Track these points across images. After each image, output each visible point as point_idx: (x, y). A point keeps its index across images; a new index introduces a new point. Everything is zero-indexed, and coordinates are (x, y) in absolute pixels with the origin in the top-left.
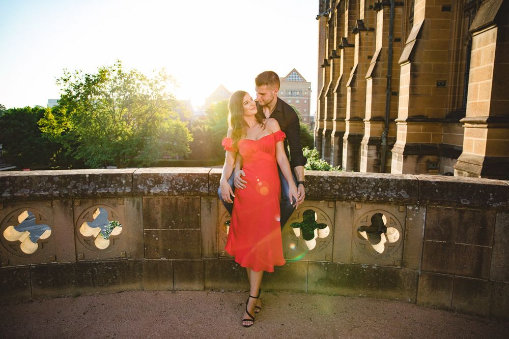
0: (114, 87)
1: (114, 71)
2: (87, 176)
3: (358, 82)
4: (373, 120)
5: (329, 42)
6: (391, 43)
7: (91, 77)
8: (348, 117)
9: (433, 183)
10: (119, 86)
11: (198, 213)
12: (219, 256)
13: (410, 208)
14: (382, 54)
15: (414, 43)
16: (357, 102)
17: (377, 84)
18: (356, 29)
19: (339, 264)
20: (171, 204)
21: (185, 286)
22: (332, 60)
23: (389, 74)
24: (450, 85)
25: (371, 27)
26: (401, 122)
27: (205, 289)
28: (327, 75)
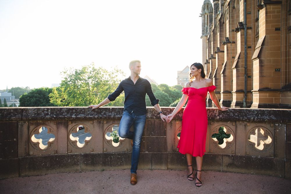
0: (90, 76)
1: (90, 67)
2: (111, 109)
3: (227, 71)
4: (238, 92)
5: (208, 50)
6: (246, 49)
7: (78, 71)
8: (222, 91)
9: (289, 111)
10: (92, 75)
11: (165, 128)
12: (175, 151)
13: (277, 125)
14: (241, 55)
15: (260, 48)
16: (227, 82)
17: (239, 71)
18: (225, 42)
19: (239, 156)
20: (152, 123)
21: (158, 167)
22: (211, 60)
23: (245, 66)
24: (283, 71)
25: (233, 41)
26: (255, 91)
27: (168, 169)
28: (208, 68)
